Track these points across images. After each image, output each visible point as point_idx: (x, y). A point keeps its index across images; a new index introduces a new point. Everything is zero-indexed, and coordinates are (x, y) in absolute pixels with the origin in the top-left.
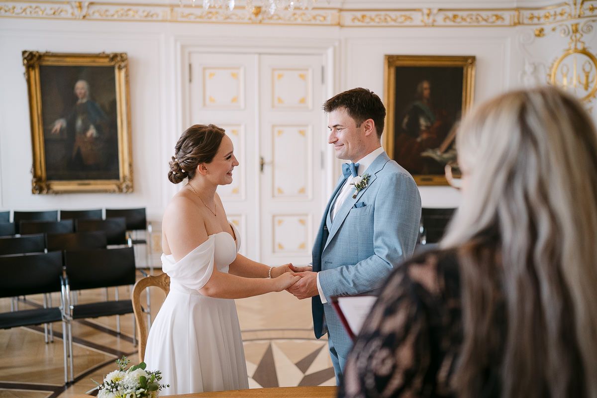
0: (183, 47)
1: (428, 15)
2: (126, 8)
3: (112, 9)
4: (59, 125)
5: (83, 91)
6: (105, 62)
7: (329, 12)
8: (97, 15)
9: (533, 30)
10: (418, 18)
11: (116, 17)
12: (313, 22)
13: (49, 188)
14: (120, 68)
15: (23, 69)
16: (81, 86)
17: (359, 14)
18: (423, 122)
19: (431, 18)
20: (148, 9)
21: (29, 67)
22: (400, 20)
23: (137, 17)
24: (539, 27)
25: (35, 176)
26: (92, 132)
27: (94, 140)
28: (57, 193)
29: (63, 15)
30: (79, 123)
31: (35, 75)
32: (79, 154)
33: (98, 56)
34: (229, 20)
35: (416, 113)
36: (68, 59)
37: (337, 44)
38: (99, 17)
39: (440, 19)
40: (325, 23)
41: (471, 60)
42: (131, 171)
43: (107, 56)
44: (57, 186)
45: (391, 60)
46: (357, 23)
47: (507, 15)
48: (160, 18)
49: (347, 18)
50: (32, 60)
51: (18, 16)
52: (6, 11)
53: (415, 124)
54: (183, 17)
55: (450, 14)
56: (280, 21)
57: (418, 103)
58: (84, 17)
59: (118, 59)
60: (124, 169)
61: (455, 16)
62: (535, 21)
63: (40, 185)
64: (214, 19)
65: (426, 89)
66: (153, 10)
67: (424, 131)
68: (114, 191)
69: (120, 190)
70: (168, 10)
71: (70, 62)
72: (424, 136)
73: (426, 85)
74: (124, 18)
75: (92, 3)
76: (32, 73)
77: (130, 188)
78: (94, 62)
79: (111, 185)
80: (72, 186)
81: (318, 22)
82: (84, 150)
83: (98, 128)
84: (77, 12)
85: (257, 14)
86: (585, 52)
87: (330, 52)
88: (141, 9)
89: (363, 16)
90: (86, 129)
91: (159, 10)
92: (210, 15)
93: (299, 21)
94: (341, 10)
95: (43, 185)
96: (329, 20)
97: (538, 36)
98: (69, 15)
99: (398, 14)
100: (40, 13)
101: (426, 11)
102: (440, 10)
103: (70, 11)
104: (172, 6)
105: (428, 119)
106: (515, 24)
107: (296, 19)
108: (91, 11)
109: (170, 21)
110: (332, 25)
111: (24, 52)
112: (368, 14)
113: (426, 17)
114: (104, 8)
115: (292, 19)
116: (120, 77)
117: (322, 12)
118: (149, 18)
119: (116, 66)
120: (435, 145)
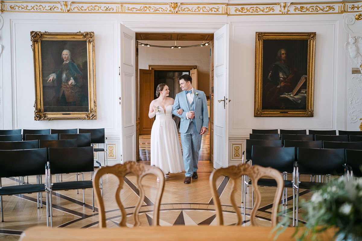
1: (284, 7)
2: (94, 5)
3: (85, 6)
4: (52, 77)
5: (67, 56)
6: (81, 38)
7: (220, 6)
8: (76, 10)
9: (353, 15)
10: (277, 9)
11: (87, 11)
12: (210, 12)
13: (45, 117)
14: (90, 42)
15: (31, 43)
16: (66, 53)
17: (239, 7)
18: (281, 75)
19: (286, 8)
20: (107, 5)
21: (35, 41)
22: (266, 11)
23: (100, 11)
24: (358, 13)
25: (36, 109)
26: (72, 81)
27: (73, 87)
28: (50, 119)
29: (55, 10)
30: (64, 76)
31: (38, 46)
32: (64, 94)
33: (76, 34)
34: (157, 12)
35: (277, 69)
38: (78, 11)
39: (292, 9)
40: (218, 12)
41: (312, 35)
42: (95, 106)
43: (82, 35)
44: (50, 115)
45: (260, 35)
46: (238, 13)
47: (336, 6)
48: (115, 11)
49: (232, 10)
50: (36, 37)
51: (29, 11)
52: (22, 8)
53: (276, 76)
54: (128, 9)
55: (299, 6)
56: (189, 12)
57: (277, 63)
58: (68, 11)
59: (89, 36)
60: (91, 105)
61: (302, 8)
62: (356, 9)
63: (40, 115)
64: (148, 11)
65: (283, 54)
66: (111, 6)
67: (282, 81)
68: (85, 119)
69: (89, 118)
70: (119, 5)
71: (59, 38)
72: (282, 84)
73: (283, 51)
74: (92, 11)
75: (73, 3)
76: (36, 46)
77: (94, 117)
78: (74, 38)
79: (83, 115)
80: (59, 115)
81: (213, 12)
82: (66, 93)
83: (75, 79)
84: (64, 8)
85: (174, 8)
88: (103, 5)
89: (242, 9)
90: (68, 80)
91: (114, 6)
92: (146, 9)
93: (201, 12)
94: (228, 5)
95: (42, 114)
96: (220, 11)
97: (358, 19)
98: (59, 10)
99: (265, 6)
100: (42, 9)
101: (283, 5)
102: (292, 3)
103: (60, 7)
104: (122, 4)
105: (284, 73)
106: (342, 12)
107: (199, 11)
108: (72, 7)
109: (121, 13)
110: (222, 14)
111: (32, 33)
112: (245, 7)
113: (283, 8)
114: (80, 5)
115: (197, 10)
116: (89, 47)
117: (216, 6)
118: (107, 11)
119: (88, 41)
120: (290, 90)
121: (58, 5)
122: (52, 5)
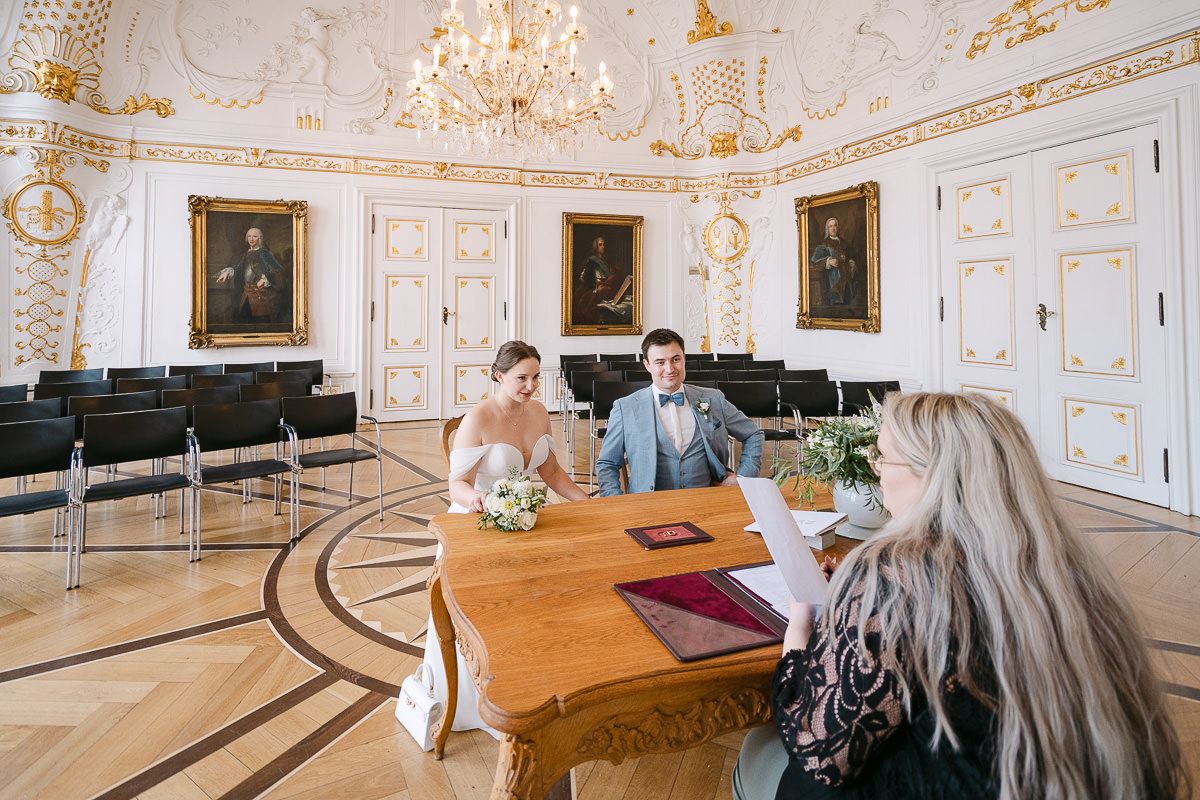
0: (366, 198)
1: (601, 179)
2: (306, 157)
3: (291, 158)
4: (226, 273)
5: (255, 239)
6: (283, 210)
7: (511, 172)
8: (274, 163)
9: (688, 196)
10: (591, 181)
11: (295, 166)
12: (496, 180)
13: (210, 342)
14: (298, 217)
15: (189, 215)
16: (253, 234)
17: (539, 175)
18: (598, 275)
19: (603, 181)
20: (330, 160)
21: (196, 212)
22: (575, 182)
23: (318, 167)
24: (694, 194)
25: (194, 329)
26: (263, 281)
27: (265, 291)
28: (219, 347)
29: (236, 161)
30: (249, 272)
31: (202, 221)
32: (247, 303)
33: (275, 204)
35: (593, 266)
36: (240, 206)
37: (518, 201)
38: (277, 165)
39: (611, 182)
40: (507, 181)
41: (639, 220)
42: (306, 323)
43: (286, 204)
44: (218, 339)
45: (569, 217)
46: (537, 183)
47: (667, 182)
48: (343, 169)
49: (528, 178)
50: (198, 205)
51: (185, 161)
52: (171, 155)
53: (591, 276)
54: (366, 168)
55: (620, 179)
56: (464, 178)
57: (593, 257)
58: (260, 164)
59: (299, 207)
60: (298, 320)
61: (624, 181)
62: (690, 189)
63: (198, 340)
64: (398, 173)
65: (600, 245)
66: (336, 161)
67: (600, 284)
68: (286, 344)
69: (294, 344)
70: (352, 161)
71: (242, 209)
72: (600, 288)
73: (600, 241)
74: (303, 167)
75: (269, 151)
76: (198, 219)
77: (304, 342)
78: (270, 209)
79: (283, 337)
80: (238, 339)
81: (501, 180)
82: (252, 300)
83: (270, 278)
84: (252, 159)
85: (442, 171)
86: (732, 217)
87: (513, 208)
88: (323, 159)
89: (543, 177)
90: (257, 278)
91: (342, 161)
92: (395, 169)
93: (483, 178)
94: (522, 171)
95: (203, 338)
96: (511, 179)
97: (694, 202)
98: (244, 163)
99: (574, 176)
100: (210, 158)
101: (599, 175)
102: (611, 174)
103: (244, 157)
104: (356, 159)
105: (602, 272)
106: (674, 191)
107: (480, 177)
108: (267, 159)
109: (353, 173)
110: (513, 184)
111: (191, 197)
112: (547, 175)
113: (599, 181)
114: (282, 156)
115: (476, 176)
116: (298, 226)
117: (505, 171)
118: (330, 168)
119: (294, 215)
120: (610, 297)
121: (242, 154)
122: (229, 152)
